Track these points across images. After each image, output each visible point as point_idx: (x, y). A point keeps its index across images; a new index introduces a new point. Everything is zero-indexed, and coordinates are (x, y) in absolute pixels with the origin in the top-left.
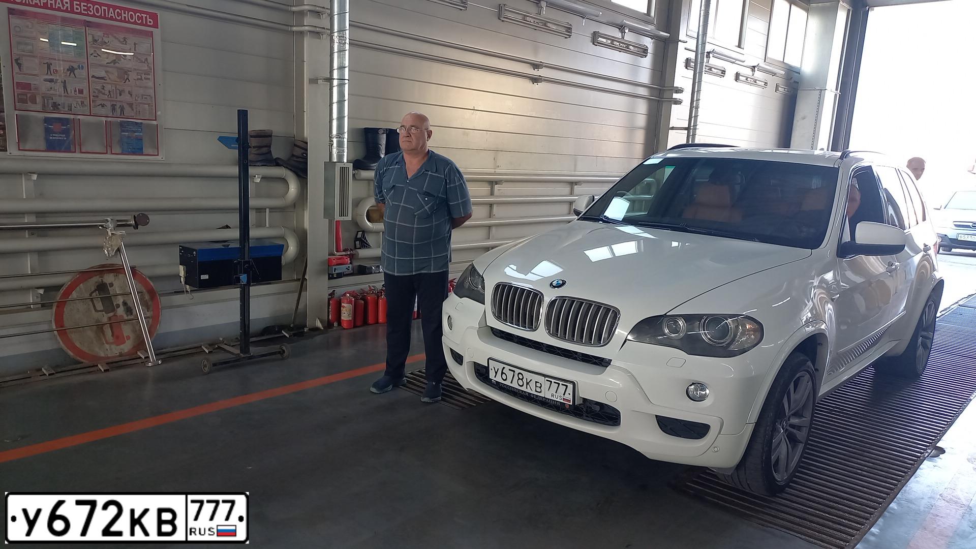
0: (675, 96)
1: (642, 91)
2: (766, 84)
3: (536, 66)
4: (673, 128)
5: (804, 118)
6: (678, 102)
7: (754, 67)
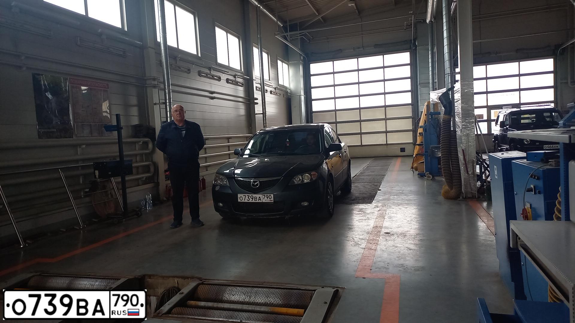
0: (255, 101)
1: (240, 100)
2: (280, 94)
3: (212, 93)
4: (257, 114)
5: (295, 107)
6: (257, 104)
7: (276, 88)
